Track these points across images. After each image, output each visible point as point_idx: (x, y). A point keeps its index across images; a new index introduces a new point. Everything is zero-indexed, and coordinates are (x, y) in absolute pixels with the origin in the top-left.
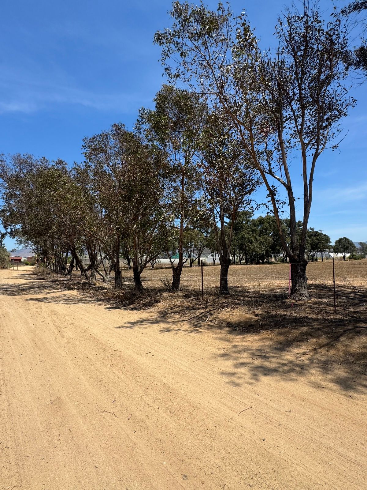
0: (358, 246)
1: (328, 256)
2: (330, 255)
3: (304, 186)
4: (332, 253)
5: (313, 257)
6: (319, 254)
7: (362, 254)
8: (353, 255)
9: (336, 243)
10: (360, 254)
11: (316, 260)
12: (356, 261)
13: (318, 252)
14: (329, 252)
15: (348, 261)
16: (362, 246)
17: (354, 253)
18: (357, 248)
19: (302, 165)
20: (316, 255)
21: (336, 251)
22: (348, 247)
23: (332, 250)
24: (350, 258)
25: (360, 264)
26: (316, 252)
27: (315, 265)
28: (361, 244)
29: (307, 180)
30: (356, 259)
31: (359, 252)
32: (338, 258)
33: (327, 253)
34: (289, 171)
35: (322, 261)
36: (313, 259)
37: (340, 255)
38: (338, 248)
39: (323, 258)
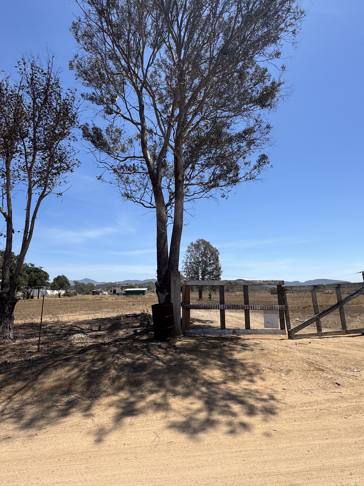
0: (72, 284)
1: (45, 293)
2: (46, 293)
3: (26, 221)
4: (49, 291)
5: (29, 294)
6: (36, 291)
7: (74, 292)
8: (67, 292)
9: (54, 280)
10: (73, 291)
11: (32, 297)
12: (70, 298)
13: (35, 289)
14: (46, 289)
15: (63, 298)
16: (76, 284)
17: (68, 291)
18: (71, 285)
19: (26, 201)
20: (32, 292)
21: (53, 288)
22: (64, 284)
23: (49, 287)
24: (64, 295)
25: (72, 300)
26: (33, 289)
27: (30, 302)
28: (75, 282)
29: (29, 216)
30: (69, 296)
31: (72, 290)
32: (53, 295)
33: (44, 290)
34: (12, 202)
35: (38, 298)
36: (29, 296)
37: (56, 292)
38: (55, 286)
39: (40, 295)
